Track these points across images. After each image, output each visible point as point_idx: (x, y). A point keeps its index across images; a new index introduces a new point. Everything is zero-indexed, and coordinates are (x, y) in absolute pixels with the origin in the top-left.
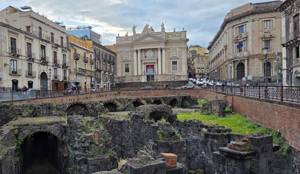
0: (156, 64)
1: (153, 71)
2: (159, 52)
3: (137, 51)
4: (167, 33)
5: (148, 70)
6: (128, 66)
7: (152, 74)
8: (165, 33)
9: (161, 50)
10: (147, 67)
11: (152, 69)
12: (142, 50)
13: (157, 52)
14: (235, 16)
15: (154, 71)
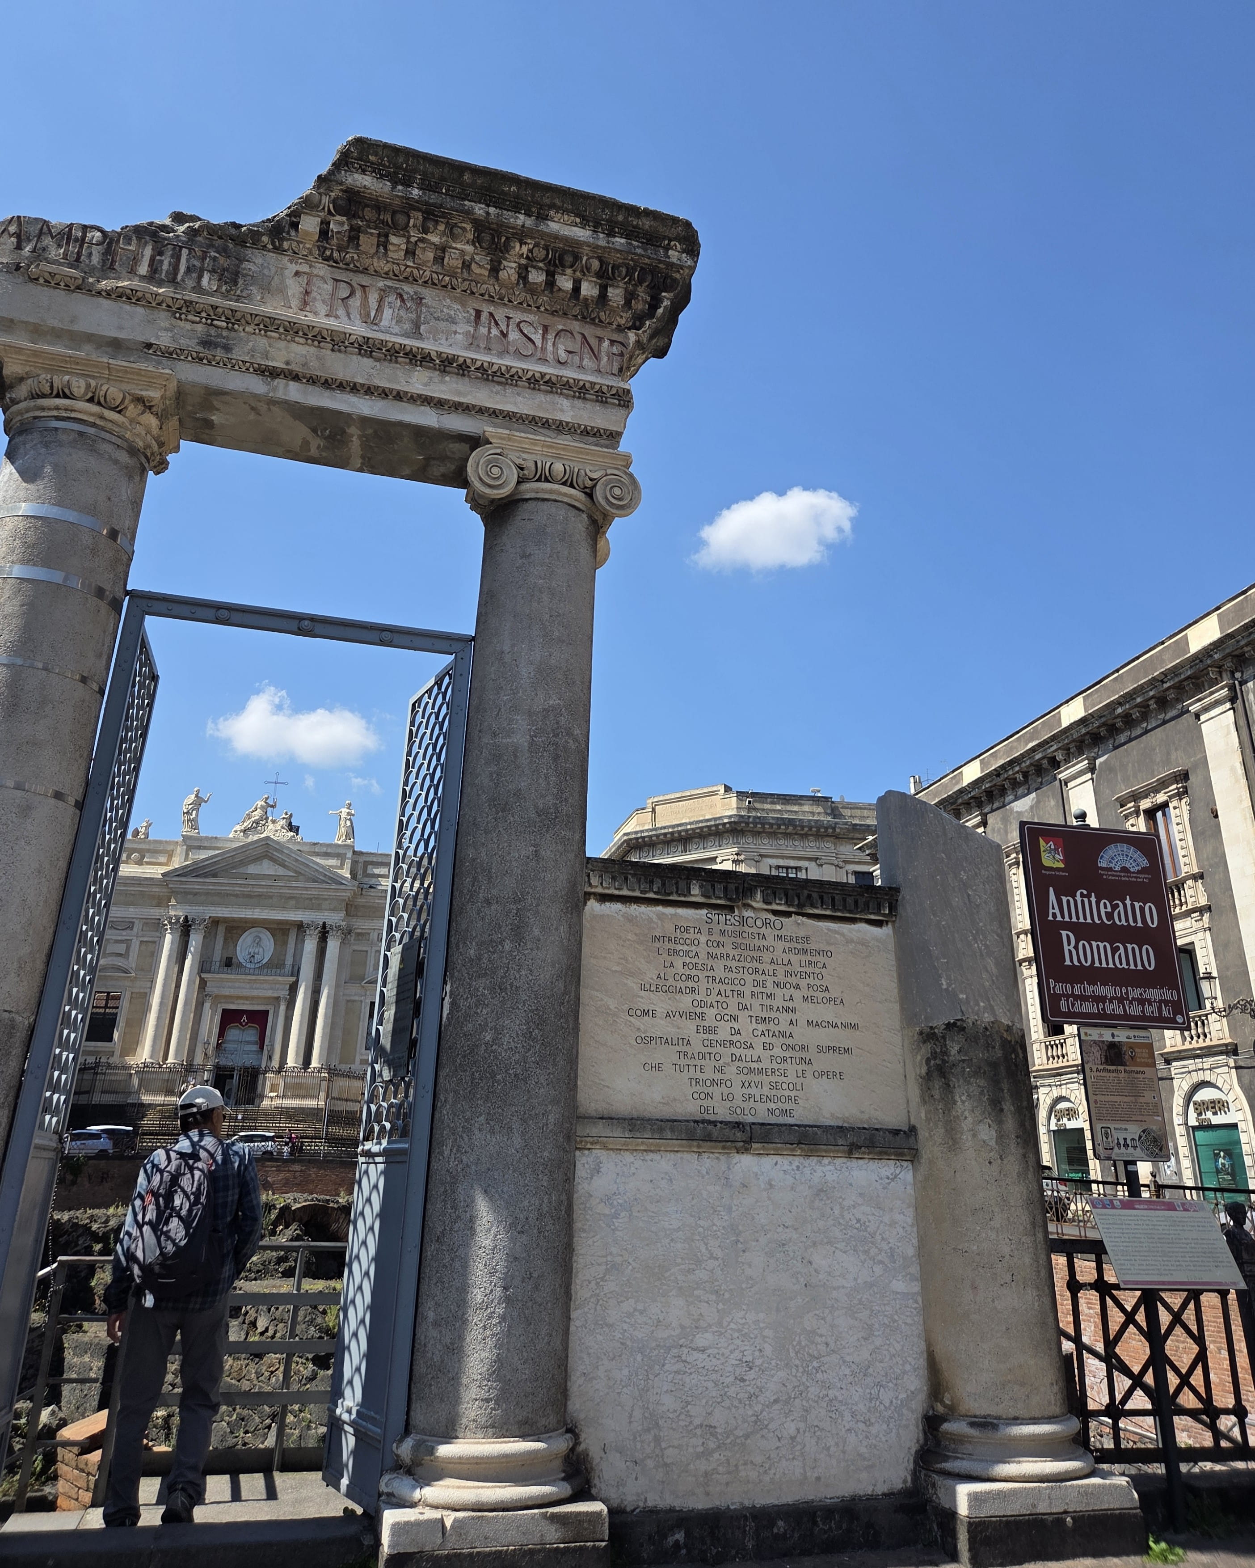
0: (283, 1008)
1: (255, 1048)
2: (310, 945)
3: (185, 928)
4: (361, 853)
5: (233, 1033)
6: (111, 1003)
7: (249, 1060)
8: (354, 852)
9: (324, 934)
10: (229, 1018)
11: (251, 1035)
12: (216, 922)
13: (300, 941)
14: (665, 828)
15: (262, 1048)
